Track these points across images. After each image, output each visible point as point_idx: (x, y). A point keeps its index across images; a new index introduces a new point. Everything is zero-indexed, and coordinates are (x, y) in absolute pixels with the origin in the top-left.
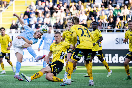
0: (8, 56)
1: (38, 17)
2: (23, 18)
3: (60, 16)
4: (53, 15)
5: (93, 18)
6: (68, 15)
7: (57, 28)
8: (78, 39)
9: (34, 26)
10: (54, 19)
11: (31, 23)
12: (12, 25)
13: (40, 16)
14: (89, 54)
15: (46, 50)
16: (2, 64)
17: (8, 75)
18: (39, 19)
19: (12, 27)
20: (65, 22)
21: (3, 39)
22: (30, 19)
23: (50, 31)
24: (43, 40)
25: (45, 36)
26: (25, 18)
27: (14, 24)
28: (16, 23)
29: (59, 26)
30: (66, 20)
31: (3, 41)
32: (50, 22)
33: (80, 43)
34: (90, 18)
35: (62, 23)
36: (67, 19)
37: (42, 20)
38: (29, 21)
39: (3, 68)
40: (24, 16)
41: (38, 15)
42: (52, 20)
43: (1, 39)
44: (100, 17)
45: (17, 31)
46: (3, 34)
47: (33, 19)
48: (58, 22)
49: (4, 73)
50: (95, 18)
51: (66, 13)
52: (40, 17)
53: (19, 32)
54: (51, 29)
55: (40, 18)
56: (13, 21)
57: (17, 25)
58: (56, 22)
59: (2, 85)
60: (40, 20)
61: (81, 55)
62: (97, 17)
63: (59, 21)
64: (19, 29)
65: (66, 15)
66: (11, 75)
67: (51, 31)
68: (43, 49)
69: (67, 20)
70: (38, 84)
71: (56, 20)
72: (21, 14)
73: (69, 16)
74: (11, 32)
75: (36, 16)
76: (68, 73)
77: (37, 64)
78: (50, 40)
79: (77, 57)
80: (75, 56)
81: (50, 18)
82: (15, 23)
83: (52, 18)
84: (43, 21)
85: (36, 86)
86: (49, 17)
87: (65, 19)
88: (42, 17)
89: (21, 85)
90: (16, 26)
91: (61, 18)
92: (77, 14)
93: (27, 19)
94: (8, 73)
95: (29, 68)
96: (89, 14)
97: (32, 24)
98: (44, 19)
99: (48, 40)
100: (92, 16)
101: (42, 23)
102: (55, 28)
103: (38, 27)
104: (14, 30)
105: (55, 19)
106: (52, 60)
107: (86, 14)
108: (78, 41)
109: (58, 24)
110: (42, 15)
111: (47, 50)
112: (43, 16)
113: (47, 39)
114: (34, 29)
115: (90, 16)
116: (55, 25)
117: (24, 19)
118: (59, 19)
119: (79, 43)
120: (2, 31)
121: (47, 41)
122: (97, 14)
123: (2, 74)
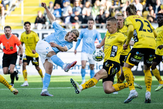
0: (36, 61)
1: (74, 6)
2: (53, 8)
3: (105, 5)
4: (95, 4)
5: (151, 8)
6: (117, 3)
7: (100, 22)
8: (135, 34)
9: (68, 20)
10: (96, 9)
11: (64, 15)
12: (38, 18)
13: (77, 5)
14: (151, 55)
15: (85, 52)
16: (25, 71)
17: (32, 88)
18: (75, 9)
19: (37, 21)
20: (112, 13)
21: (27, 38)
22: (62, 10)
23: (90, 26)
24: (82, 38)
25: (84, 32)
26: (55, 8)
27: (40, 16)
28: (44, 15)
29: (104, 19)
30: (113, 11)
31: (28, 41)
32: (91, 13)
33: (138, 40)
34: (147, 8)
35: (107, 15)
36: (114, 9)
37: (80, 10)
38: (61, 13)
39: (26, 77)
40: (55, 5)
41: (74, 3)
42: (94, 11)
43: (26, 38)
44: (161, 7)
45: (44, 26)
46: (28, 31)
47: (67, 10)
48: (101, 13)
49: (27, 86)
50: (154, 8)
51: (113, 1)
52: (76, 7)
53: (48, 28)
54: (92, 23)
55: (77, 9)
56: (38, 12)
57: (44, 18)
58: (99, 13)
59: (24, 102)
60: (77, 11)
61: (139, 57)
62: (157, 7)
63: (104, 13)
64: (47, 23)
65: (113, 4)
66: (37, 87)
67: (92, 26)
68: (82, 51)
69: (115, 11)
70: (74, 100)
71: (100, 10)
72: (50, 3)
73: (117, 5)
74: (36, 28)
75: (72, 5)
76: (129, 82)
77: (73, 73)
78: (91, 39)
79: (134, 60)
80: (132, 58)
81: (91, 8)
82: (42, 15)
83: (94, 8)
84: (81, 13)
85: (71, 103)
86: (90, 6)
87: (112, 9)
88: (79, 6)
89: (50, 102)
90: (43, 20)
91: (106, 8)
92: (129, 2)
93: (58, 9)
94: (32, 85)
95: (62, 78)
96: (146, 2)
97: (66, 17)
98: (82, 9)
99: (88, 38)
100: (150, 5)
101: (79, 15)
102: (97, 21)
103: (74, 21)
104: (40, 25)
105: (98, 10)
106: (94, 66)
107: (142, 2)
108: (135, 38)
109: (102, 17)
110: (79, 4)
111: (87, 53)
112: (81, 6)
113: (86, 37)
114: (68, 23)
115: (147, 5)
116: (98, 18)
117: (55, 10)
118: (104, 9)
119: (136, 40)
120: (26, 26)
121: (87, 40)
122: (156, 3)
123: (23, 87)
